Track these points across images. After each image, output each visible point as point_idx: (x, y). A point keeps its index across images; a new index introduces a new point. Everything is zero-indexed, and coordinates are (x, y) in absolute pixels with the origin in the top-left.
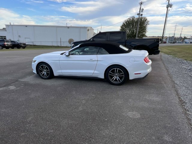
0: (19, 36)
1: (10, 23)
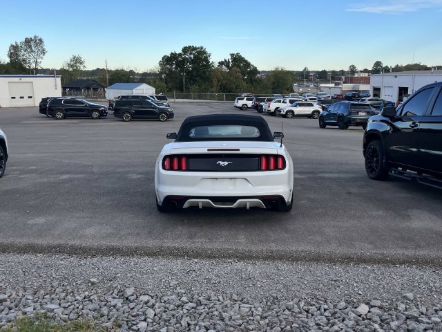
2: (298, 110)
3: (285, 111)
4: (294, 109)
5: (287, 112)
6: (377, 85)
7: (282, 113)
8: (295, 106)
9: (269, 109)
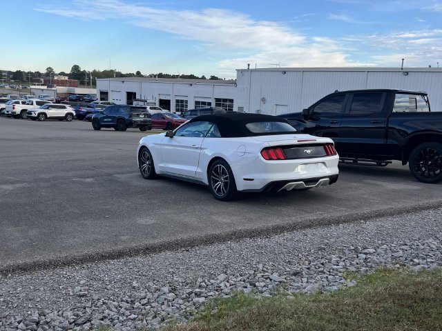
0: (263, 100)
1: (249, 65)
2: (52, 112)
3: (37, 113)
4: (46, 111)
5: (39, 114)
6: (104, 89)
7: (33, 115)
8: (48, 108)
9: (14, 110)
